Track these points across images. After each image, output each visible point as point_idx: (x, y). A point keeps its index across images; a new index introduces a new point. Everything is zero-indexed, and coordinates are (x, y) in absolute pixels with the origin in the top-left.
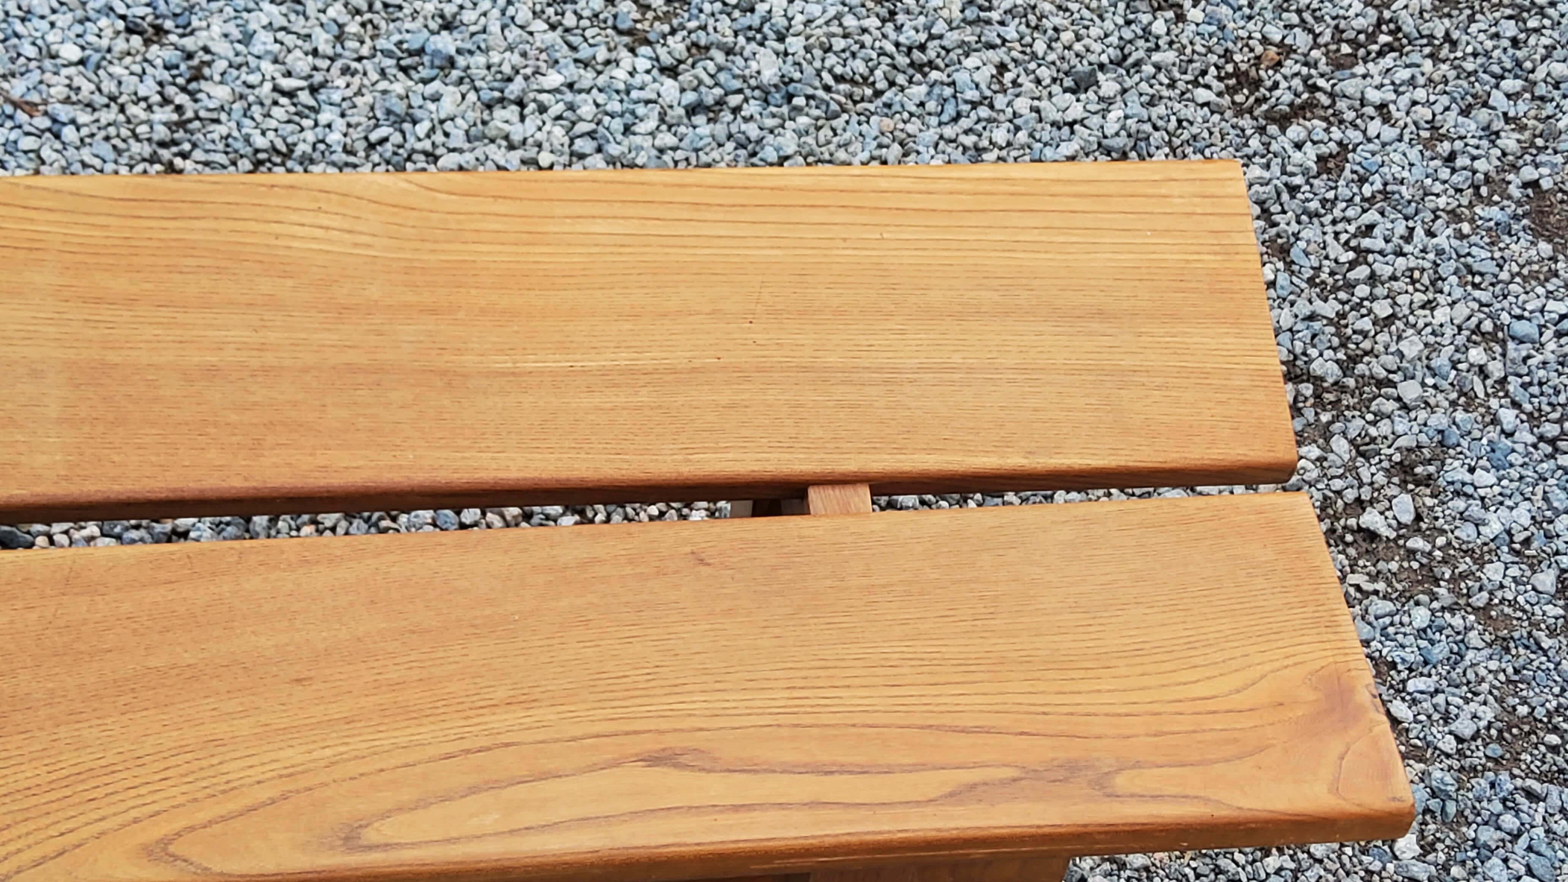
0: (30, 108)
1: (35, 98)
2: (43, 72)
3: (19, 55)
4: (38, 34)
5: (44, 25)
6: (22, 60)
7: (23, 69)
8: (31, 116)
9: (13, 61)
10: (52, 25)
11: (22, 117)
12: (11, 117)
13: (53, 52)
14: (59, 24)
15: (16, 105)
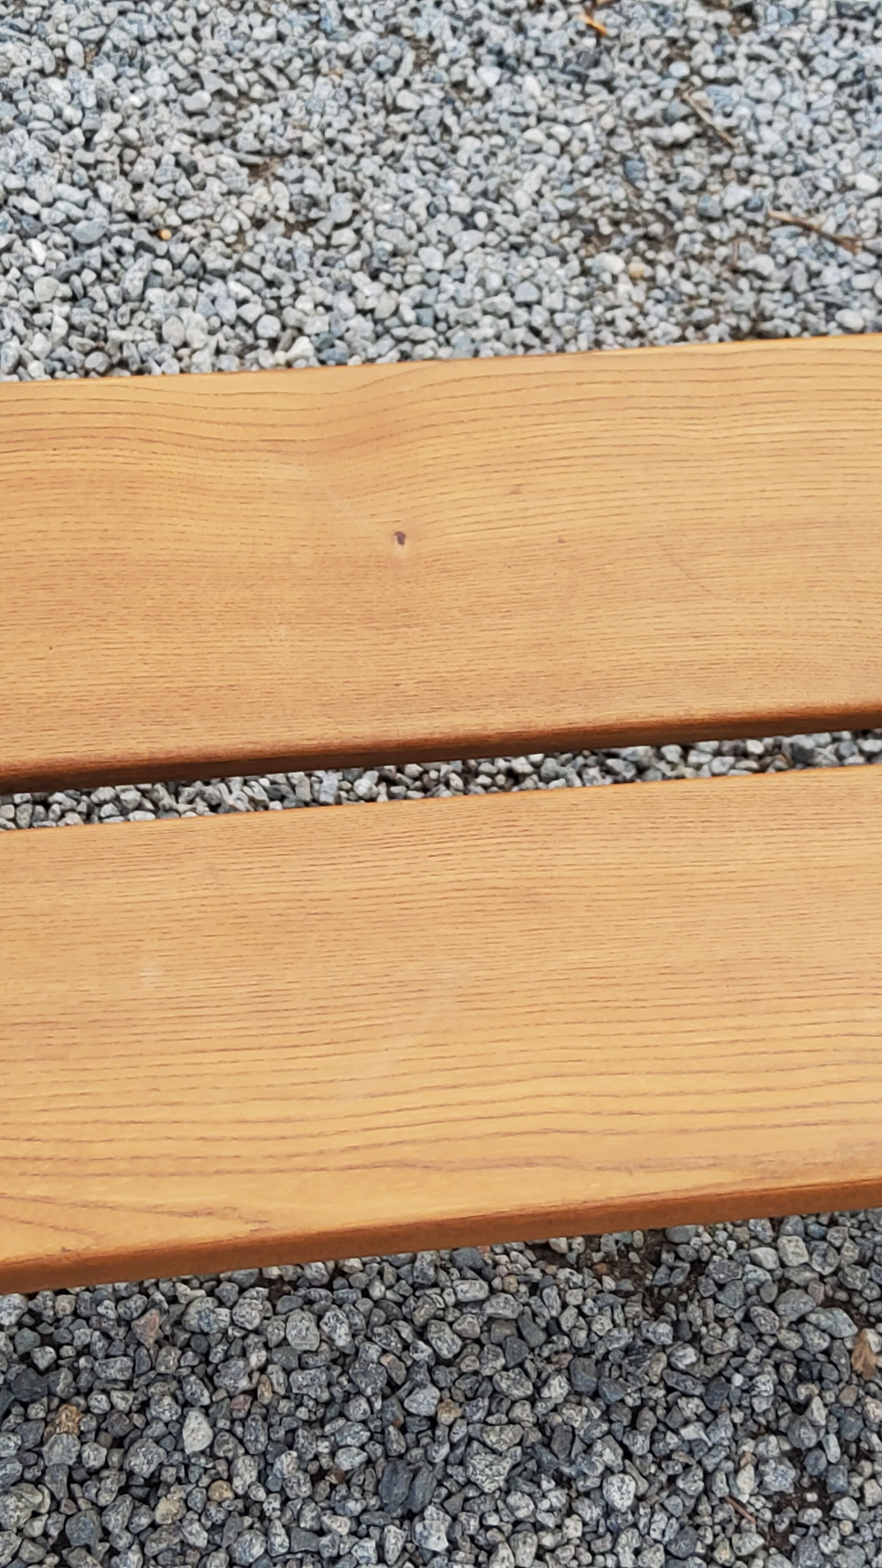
0: (851, 244)
1: (846, 232)
2: (848, 206)
3: (816, 188)
4: (830, 165)
5: (830, 154)
6: (820, 195)
7: (825, 204)
8: (855, 254)
9: (811, 195)
10: (840, 154)
11: (844, 254)
12: (832, 255)
13: (849, 184)
14: (847, 153)
15: (836, 241)
